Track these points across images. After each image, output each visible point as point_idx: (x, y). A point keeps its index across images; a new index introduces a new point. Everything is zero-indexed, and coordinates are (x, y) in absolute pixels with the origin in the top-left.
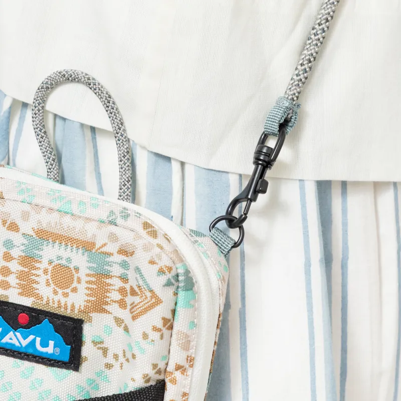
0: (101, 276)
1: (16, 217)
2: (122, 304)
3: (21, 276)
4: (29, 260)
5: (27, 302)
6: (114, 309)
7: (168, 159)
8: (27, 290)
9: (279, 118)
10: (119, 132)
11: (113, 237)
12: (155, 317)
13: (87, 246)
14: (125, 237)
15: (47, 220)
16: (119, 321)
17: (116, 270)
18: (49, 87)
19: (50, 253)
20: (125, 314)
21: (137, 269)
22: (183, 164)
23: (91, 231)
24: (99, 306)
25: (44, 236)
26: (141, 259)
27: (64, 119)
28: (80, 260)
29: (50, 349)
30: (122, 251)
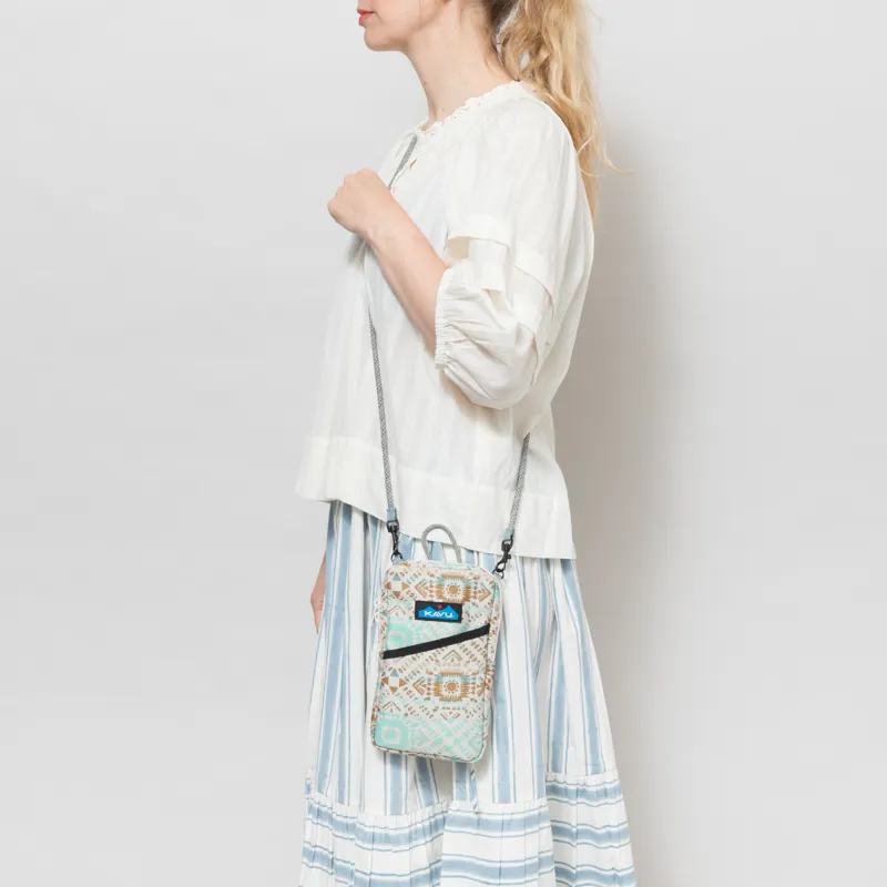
0: (468, 588)
1: (432, 571)
2: (475, 598)
3: (438, 592)
4: (440, 586)
5: (441, 601)
6: (472, 600)
7: (472, 552)
8: (440, 597)
9: (509, 535)
10: (454, 546)
11: (471, 574)
12: (488, 600)
13: (462, 578)
14: (476, 573)
15: (444, 572)
16: (474, 604)
17: (473, 585)
18: (428, 531)
19: (448, 582)
20: (477, 601)
21: (482, 584)
22: (478, 553)
23: (462, 573)
24: (467, 598)
25: (444, 577)
26: (483, 580)
27: (432, 542)
28: (460, 584)
29: (451, 616)
30: (475, 578)
